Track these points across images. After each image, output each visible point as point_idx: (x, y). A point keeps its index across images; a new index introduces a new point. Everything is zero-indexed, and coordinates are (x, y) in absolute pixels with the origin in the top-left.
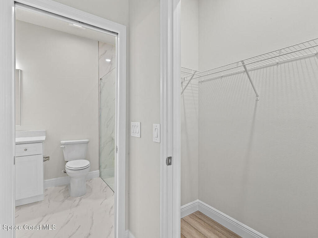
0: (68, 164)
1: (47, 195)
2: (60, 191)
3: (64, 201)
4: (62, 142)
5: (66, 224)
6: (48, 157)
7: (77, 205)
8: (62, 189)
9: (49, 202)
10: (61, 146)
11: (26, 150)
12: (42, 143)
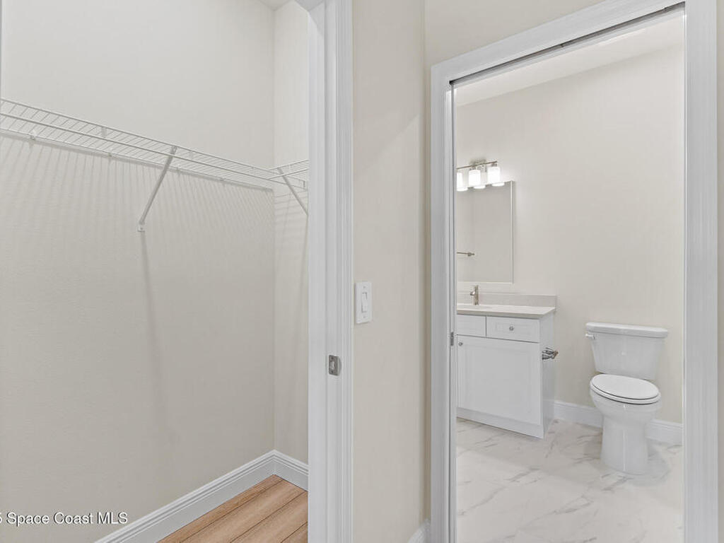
0: (597, 382)
1: (553, 432)
2: (582, 437)
3: (579, 462)
4: (588, 324)
5: (567, 512)
6: (555, 354)
7: (609, 489)
8: (589, 436)
9: (551, 448)
10: (587, 335)
11: (511, 329)
12: (538, 321)
